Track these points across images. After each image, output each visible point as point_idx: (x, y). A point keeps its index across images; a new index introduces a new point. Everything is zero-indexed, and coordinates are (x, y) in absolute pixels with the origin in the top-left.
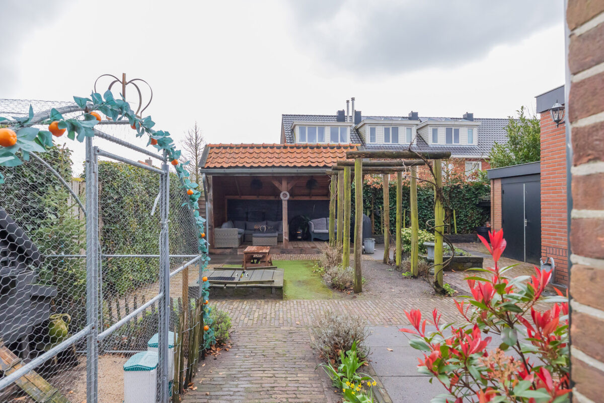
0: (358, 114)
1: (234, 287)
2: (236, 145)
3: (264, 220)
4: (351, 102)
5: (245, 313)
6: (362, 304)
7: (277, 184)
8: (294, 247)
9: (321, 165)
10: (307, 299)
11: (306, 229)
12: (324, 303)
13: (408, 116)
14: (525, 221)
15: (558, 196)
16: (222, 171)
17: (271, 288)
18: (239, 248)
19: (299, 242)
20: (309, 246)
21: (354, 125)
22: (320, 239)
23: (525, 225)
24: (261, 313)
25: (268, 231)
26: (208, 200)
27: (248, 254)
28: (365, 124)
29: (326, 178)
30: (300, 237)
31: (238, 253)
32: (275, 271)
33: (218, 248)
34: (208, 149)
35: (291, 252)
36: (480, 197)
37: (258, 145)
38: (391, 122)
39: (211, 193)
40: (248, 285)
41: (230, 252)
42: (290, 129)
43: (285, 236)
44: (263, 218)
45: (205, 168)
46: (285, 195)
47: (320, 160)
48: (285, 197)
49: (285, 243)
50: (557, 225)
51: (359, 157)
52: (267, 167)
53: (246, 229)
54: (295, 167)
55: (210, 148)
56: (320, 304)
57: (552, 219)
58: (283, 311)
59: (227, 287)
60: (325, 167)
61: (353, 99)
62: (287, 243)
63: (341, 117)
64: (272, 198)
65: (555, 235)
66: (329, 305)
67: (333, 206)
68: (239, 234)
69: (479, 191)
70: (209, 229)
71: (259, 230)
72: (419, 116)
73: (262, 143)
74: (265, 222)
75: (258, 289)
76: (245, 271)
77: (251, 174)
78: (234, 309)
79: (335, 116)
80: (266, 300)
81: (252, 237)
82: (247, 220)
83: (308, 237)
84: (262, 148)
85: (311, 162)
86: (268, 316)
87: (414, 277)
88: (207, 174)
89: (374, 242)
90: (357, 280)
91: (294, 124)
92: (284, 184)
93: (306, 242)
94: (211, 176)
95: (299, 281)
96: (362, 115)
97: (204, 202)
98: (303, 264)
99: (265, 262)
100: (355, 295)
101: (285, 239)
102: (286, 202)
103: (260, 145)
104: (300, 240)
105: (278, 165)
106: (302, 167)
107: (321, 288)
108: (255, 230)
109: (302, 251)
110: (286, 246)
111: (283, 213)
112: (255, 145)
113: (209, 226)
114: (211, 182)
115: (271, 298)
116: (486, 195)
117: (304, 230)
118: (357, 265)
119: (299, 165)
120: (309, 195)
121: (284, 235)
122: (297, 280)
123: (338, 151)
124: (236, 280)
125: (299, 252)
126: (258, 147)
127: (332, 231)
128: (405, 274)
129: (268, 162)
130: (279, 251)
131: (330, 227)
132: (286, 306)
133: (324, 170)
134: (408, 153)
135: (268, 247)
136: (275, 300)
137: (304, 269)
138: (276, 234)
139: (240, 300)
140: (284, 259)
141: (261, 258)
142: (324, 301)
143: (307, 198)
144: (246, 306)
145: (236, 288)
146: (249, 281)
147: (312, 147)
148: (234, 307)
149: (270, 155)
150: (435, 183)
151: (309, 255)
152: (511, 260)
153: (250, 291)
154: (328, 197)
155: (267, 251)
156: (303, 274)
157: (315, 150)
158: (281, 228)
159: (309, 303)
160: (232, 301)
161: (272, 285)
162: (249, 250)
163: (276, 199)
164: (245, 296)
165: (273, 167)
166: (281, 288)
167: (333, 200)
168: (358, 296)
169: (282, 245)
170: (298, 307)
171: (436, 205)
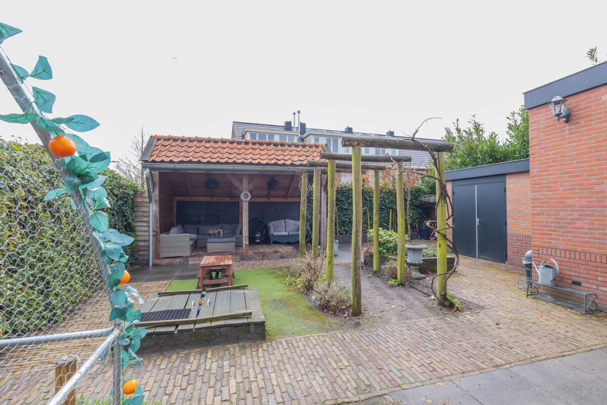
0: (303, 126)
1: (191, 330)
2: (189, 138)
3: (218, 223)
4: (297, 114)
5: (212, 384)
6: (374, 336)
7: (236, 183)
8: (255, 253)
9: (289, 162)
10: (299, 333)
11: (264, 232)
12: (325, 341)
13: (344, 131)
14: (477, 220)
15: (553, 194)
16: (171, 166)
17: (248, 324)
18: (191, 256)
19: (258, 246)
20: (270, 251)
21: (300, 135)
22: (280, 241)
23: (477, 224)
24: (239, 379)
25: (225, 236)
26: (153, 200)
27: (206, 268)
28: (310, 134)
29: (293, 178)
30: (258, 241)
31: (190, 263)
32: (246, 291)
33: (164, 258)
34: (153, 142)
35: (252, 258)
36: (420, 199)
37: (216, 139)
38: (331, 134)
39: (157, 192)
40: (214, 324)
41: (180, 262)
42: (241, 135)
43: (246, 241)
44: (217, 220)
45: (149, 162)
46: (246, 196)
47: (286, 158)
48: (246, 198)
49: (246, 249)
50: (553, 225)
51: (358, 144)
52: (227, 163)
53: (198, 233)
54: (259, 164)
55: (156, 140)
56: (321, 344)
57: (545, 218)
58: (273, 367)
59: (180, 331)
60: (292, 165)
61: (299, 112)
62: (248, 248)
63: (288, 126)
64: (228, 200)
65: (551, 235)
66: (333, 345)
67: (304, 207)
68: (190, 240)
69: (419, 193)
70: (154, 236)
71: (214, 234)
72: (353, 131)
73: (220, 138)
74: (220, 225)
75: (228, 328)
76: (204, 293)
77: (208, 170)
78: (193, 374)
79: (282, 126)
80: (241, 344)
81: (206, 242)
82: (199, 224)
83: (267, 240)
84: (220, 142)
85: (277, 160)
86: (254, 385)
87: (402, 285)
88: (151, 169)
89: (338, 244)
90: (356, 300)
91: (246, 130)
92: (245, 182)
93: (264, 246)
94: (157, 173)
95: (275, 301)
96: (307, 127)
97: (147, 204)
98: (269, 273)
99: (228, 276)
100: (356, 320)
101: (246, 244)
102: (247, 204)
103: (218, 139)
104: (258, 243)
105: (240, 161)
106: (267, 164)
107: (308, 312)
108: (210, 235)
109: (264, 256)
110: (247, 252)
111: (244, 215)
112: (212, 139)
113: (154, 231)
114: (156, 179)
115: (249, 339)
116: (425, 197)
117: (262, 232)
118: (356, 280)
119: (264, 162)
120: (268, 196)
121: (244, 239)
122: (272, 299)
123: (304, 149)
124: (192, 317)
125: (261, 258)
126: (216, 141)
127: (303, 235)
128: (392, 282)
129: (228, 158)
130: (238, 257)
131: (301, 230)
132: (273, 354)
133: (292, 169)
134: (412, 142)
135: (230, 256)
136: (254, 342)
137: (274, 281)
138: (234, 239)
139: (200, 350)
140: (246, 268)
141: (221, 270)
142: (322, 336)
143: (265, 200)
144: (212, 362)
145: (194, 330)
146: (214, 316)
147: (276, 145)
148: (192, 369)
149: (230, 151)
150: (439, 178)
151: (273, 261)
152: (464, 256)
153: (216, 332)
154: (286, 199)
155: (230, 262)
156: (276, 288)
157: (279, 147)
158: (238, 232)
159: (305, 343)
160: (187, 352)
161: (250, 320)
162: (206, 263)
163: (233, 200)
164: (209, 341)
165: (235, 163)
166: (262, 324)
167: (304, 200)
168: (361, 321)
169: (242, 251)
170: (291, 352)
171: (440, 204)
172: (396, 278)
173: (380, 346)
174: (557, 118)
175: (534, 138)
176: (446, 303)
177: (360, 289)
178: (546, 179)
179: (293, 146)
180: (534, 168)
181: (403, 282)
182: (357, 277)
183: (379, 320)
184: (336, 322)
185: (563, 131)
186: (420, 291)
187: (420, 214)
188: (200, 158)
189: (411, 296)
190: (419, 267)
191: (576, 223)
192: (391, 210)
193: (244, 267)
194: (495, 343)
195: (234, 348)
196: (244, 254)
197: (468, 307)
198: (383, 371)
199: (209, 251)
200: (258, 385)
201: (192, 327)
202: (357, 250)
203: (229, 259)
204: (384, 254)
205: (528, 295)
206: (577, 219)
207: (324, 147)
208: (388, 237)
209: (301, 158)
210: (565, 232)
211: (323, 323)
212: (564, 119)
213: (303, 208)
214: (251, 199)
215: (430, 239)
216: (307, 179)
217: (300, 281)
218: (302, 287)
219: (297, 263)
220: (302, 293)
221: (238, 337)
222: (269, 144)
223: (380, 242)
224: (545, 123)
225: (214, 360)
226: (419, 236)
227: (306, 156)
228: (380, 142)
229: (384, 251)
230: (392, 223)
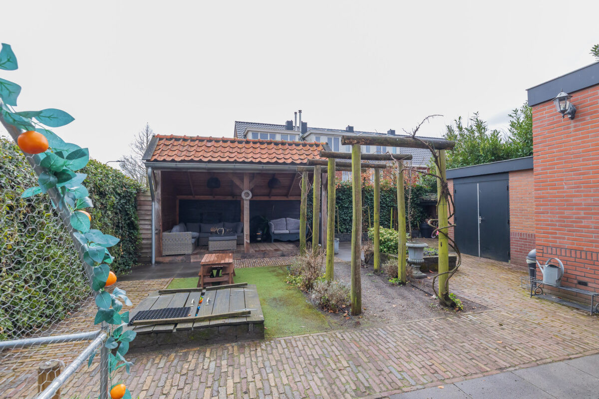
0: (304, 125)
1: (190, 329)
2: (191, 137)
3: (220, 222)
4: (298, 114)
5: (209, 384)
6: (374, 336)
7: (237, 182)
8: (256, 251)
9: (289, 161)
10: (298, 333)
11: (266, 230)
12: (324, 341)
13: (345, 130)
14: (479, 219)
15: (558, 192)
16: (173, 165)
17: (247, 323)
18: (193, 254)
19: (259, 244)
20: (271, 249)
21: (301, 135)
22: (281, 239)
23: (479, 222)
24: (237, 380)
25: (226, 234)
26: (155, 199)
27: (207, 266)
28: (311, 133)
29: (294, 176)
30: (259, 239)
31: (192, 261)
32: (246, 290)
33: (167, 256)
34: (155, 141)
35: (253, 256)
36: (421, 197)
37: (217, 138)
38: (333, 133)
39: (159, 191)
40: (213, 323)
41: (182, 260)
42: (243, 135)
43: (247, 239)
44: (219, 219)
45: (152, 161)
46: (247, 194)
48: (247, 197)
49: (247, 247)
50: (557, 224)
51: (358, 143)
52: (227, 162)
53: (200, 231)
54: (260, 163)
55: (158, 139)
56: (320, 343)
57: (550, 216)
58: (271, 367)
59: (178, 330)
60: (293, 163)
61: (300, 112)
62: (249, 247)
63: (289, 126)
64: (229, 198)
65: (555, 233)
66: (333, 345)
67: (305, 205)
68: (193, 238)
69: (420, 192)
70: (156, 234)
71: (216, 232)
72: (354, 130)
73: (221, 137)
74: (222, 224)
75: (227, 327)
76: (204, 291)
77: (209, 169)
78: (191, 373)
79: (284, 126)
80: (240, 343)
81: (208, 240)
82: (201, 222)
83: (268, 238)
84: (221, 141)
85: (277, 158)
86: (251, 386)
87: (403, 283)
88: (154, 168)
89: (338, 242)
90: (356, 299)
91: (247, 130)
92: (246, 181)
93: (265, 244)
94: (160, 172)
95: (275, 299)
96: (308, 126)
97: (149, 203)
98: (270, 271)
99: (228, 274)
101: (247, 242)
102: (248, 202)
103: (219, 138)
104: (260, 242)
105: (241, 160)
106: (268, 163)
107: (307, 310)
108: (211, 233)
109: (265, 254)
110: (248, 250)
111: (245, 213)
112: (214, 138)
113: (156, 230)
114: (159, 178)
115: (248, 338)
116: (427, 196)
117: (263, 230)
118: (356, 279)
119: (265, 161)
120: (269, 195)
121: (245, 237)
122: (272, 297)
124: (192, 315)
125: (262, 256)
126: (217, 141)
127: (303, 234)
128: (393, 281)
129: (229, 157)
130: (240, 255)
131: (302, 229)
132: (272, 354)
133: (292, 167)
134: (413, 140)
135: (230, 254)
136: (253, 341)
137: (274, 279)
138: (236, 237)
139: (199, 348)
140: (247, 266)
141: (221, 268)
142: (322, 335)
143: (266, 198)
144: (210, 361)
145: (193, 329)
146: (213, 315)
147: (276, 144)
148: (190, 369)
149: (231, 150)
150: (440, 176)
151: (274, 259)
152: (465, 255)
153: (215, 331)
154: (287, 197)
155: (231, 261)
156: (276, 287)
157: (280, 146)
158: (240, 230)
159: (304, 343)
160: (185, 351)
161: (249, 320)
162: (207, 261)
163: (234, 199)
164: (207, 340)
165: (236, 162)
166: (261, 324)
167: (305, 199)
168: (361, 321)
169: (243, 249)
170: (290, 352)
171: (441, 203)
172: (397, 277)
173: (380, 346)
174: (562, 115)
175: (538, 135)
176: (448, 303)
177: (360, 289)
178: (551, 177)
179: (294, 145)
180: (538, 166)
181: (404, 281)
182: (357, 276)
183: (379, 320)
184: (336, 321)
185: (569, 128)
186: (421, 290)
187: (421, 212)
188: (201, 158)
189: (412, 295)
190: (420, 266)
191: (582, 222)
192: (392, 208)
193: (245, 265)
194: (498, 344)
195: (233, 347)
196: (245, 252)
197: (470, 306)
198: (383, 373)
199: (210, 249)
200: (256, 386)
201: (191, 326)
202: (357, 248)
203: (229, 257)
204: (384, 252)
205: (532, 295)
206: (583, 218)
207: (325, 146)
208: (388, 235)
209: (302, 157)
210: (570, 231)
211: (323, 322)
212: (569, 116)
213: (303, 207)
214: (252, 197)
215: (431, 238)
216: (307, 177)
217: (300, 279)
218: (302, 285)
219: (297, 261)
220: (302, 291)
221: (236, 336)
222: (269, 143)
223: (381, 240)
224: (549, 120)
225: (212, 359)
226: (420, 235)
227: (307, 155)
228: (380, 141)
229: (385, 250)
230: (393, 221)
